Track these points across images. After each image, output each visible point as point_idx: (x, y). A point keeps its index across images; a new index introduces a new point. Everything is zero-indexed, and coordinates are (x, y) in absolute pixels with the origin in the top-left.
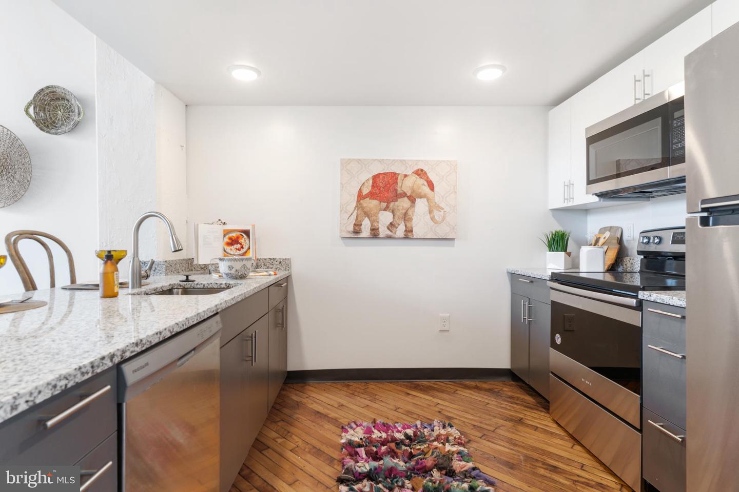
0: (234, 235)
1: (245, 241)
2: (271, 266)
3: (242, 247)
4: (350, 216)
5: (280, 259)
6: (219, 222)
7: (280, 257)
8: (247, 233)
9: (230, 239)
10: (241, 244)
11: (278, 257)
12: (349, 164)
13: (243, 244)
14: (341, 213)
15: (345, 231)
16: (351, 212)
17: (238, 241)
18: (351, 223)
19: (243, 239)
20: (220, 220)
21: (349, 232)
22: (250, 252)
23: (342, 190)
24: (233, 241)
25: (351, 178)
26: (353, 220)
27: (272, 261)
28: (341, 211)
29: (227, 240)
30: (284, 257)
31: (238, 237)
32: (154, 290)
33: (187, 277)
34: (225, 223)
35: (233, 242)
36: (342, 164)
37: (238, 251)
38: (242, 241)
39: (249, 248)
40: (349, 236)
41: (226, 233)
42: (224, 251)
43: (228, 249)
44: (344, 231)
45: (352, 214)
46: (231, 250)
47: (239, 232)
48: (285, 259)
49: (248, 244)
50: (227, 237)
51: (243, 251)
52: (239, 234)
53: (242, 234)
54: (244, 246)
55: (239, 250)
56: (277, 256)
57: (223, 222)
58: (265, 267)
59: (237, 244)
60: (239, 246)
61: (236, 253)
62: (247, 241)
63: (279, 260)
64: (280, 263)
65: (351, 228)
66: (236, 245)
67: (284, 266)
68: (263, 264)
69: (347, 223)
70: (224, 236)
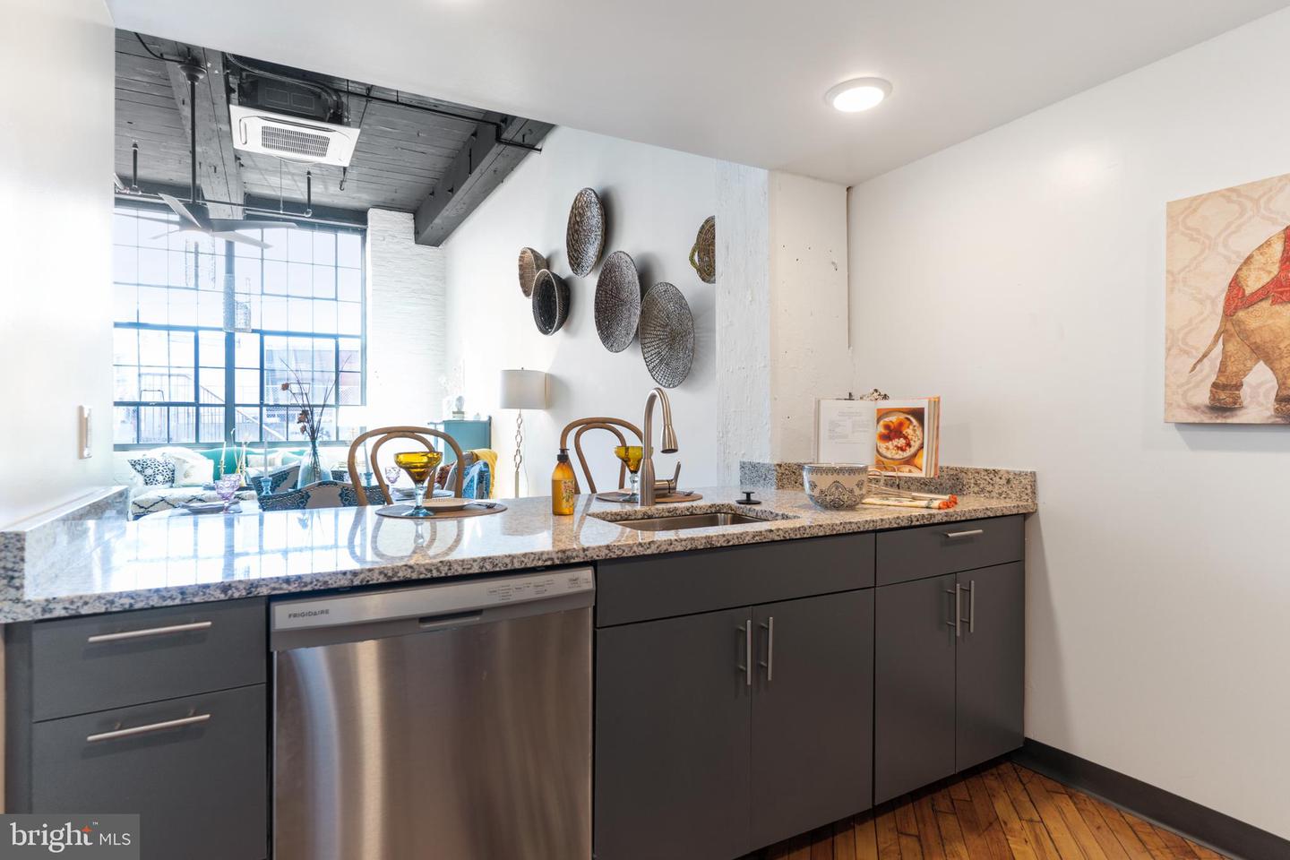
0: (894, 419)
1: (914, 431)
2: (989, 488)
3: (909, 445)
4: (1200, 361)
5: (1008, 472)
6: (876, 394)
7: (1010, 469)
8: (918, 414)
9: (887, 427)
10: (906, 438)
11: (1004, 469)
12: (1195, 210)
13: (909, 437)
14: (1168, 355)
15: (1185, 405)
16: (1203, 350)
17: (901, 432)
18: (1202, 381)
19: (911, 427)
20: (876, 391)
21: (1196, 408)
22: (922, 456)
23: (1171, 291)
24: (891, 431)
25: (1202, 251)
26: (1209, 372)
27: (992, 476)
28: (1169, 350)
29: (881, 429)
30: (1017, 469)
31: (901, 424)
32: (669, 512)
33: (748, 495)
34: (885, 397)
35: (892, 433)
36: (1170, 217)
37: (900, 452)
38: (908, 431)
39: (921, 447)
40: (1197, 421)
41: (882, 414)
42: (878, 451)
43: (882, 446)
44: (1179, 406)
45: (1205, 356)
46: (887, 449)
47: (904, 413)
48: (1020, 474)
49: (920, 437)
50: (882, 423)
51: (909, 452)
52: (902, 416)
53: (909, 417)
54: (912, 443)
55: (902, 449)
56: (1001, 467)
57: (883, 393)
58: (976, 489)
59: (899, 437)
60: (902, 442)
61: (897, 457)
62: (919, 432)
63: (1006, 476)
64: (1008, 481)
65: (1203, 396)
66: (897, 440)
67: (1017, 491)
68: (972, 481)
69: (1188, 382)
70: (878, 422)
